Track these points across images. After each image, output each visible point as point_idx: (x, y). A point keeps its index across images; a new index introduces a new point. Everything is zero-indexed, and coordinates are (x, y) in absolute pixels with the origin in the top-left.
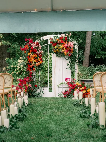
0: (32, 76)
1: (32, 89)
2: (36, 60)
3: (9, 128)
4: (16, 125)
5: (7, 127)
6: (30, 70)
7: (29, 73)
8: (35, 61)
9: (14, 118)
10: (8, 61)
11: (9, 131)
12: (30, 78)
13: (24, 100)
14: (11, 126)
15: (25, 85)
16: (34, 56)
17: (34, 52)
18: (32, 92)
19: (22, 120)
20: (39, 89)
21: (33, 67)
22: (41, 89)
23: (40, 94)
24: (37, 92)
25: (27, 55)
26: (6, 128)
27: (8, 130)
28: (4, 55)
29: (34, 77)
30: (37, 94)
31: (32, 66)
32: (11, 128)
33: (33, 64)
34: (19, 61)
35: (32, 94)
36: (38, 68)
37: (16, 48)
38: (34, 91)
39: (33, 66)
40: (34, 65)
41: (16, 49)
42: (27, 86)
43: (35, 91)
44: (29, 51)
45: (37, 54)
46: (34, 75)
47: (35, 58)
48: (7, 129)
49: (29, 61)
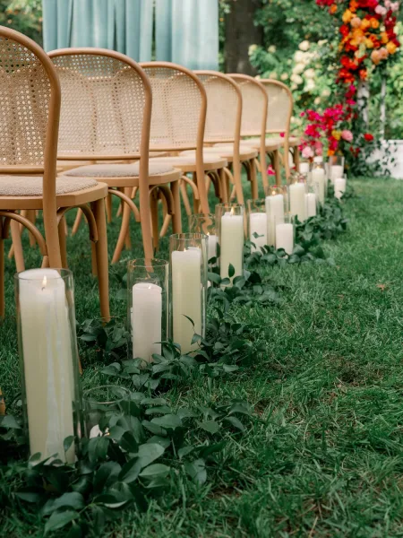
0: (355, 100)
1: (354, 147)
2: (373, 38)
3: (296, 254)
4: (317, 244)
5: (287, 251)
6: (349, 78)
7: (346, 89)
8: (369, 43)
9: (304, 227)
10: (257, 59)
11: (293, 264)
12: (349, 109)
13: (329, 181)
14: (299, 248)
15: (329, 134)
16: (365, 23)
17: (365, 9)
18: (354, 159)
19: (333, 238)
20: (379, 147)
21: (362, 66)
22: (387, 150)
23: (383, 167)
24: (370, 160)
25: (341, 20)
26: (282, 252)
27: (292, 261)
28: (243, 38)
29: (361, 103)
30: (370, 168)
31: (356, 63)
32: (300, 255)
33: (359, 54)
34: (298, 56)
35: (354, 165)
36: (380, 71)
37: (287, 9)
38: (359, 155)
39: (361, 61)
40: (365, 57)
41: (286, 13)
42: (338, 138)
43: (364, 155)
44: (349, 6)
45: (379, 17)
46: (364, 98)
47: (369, 31)
48: (286, 257)
49: (347, 44)
